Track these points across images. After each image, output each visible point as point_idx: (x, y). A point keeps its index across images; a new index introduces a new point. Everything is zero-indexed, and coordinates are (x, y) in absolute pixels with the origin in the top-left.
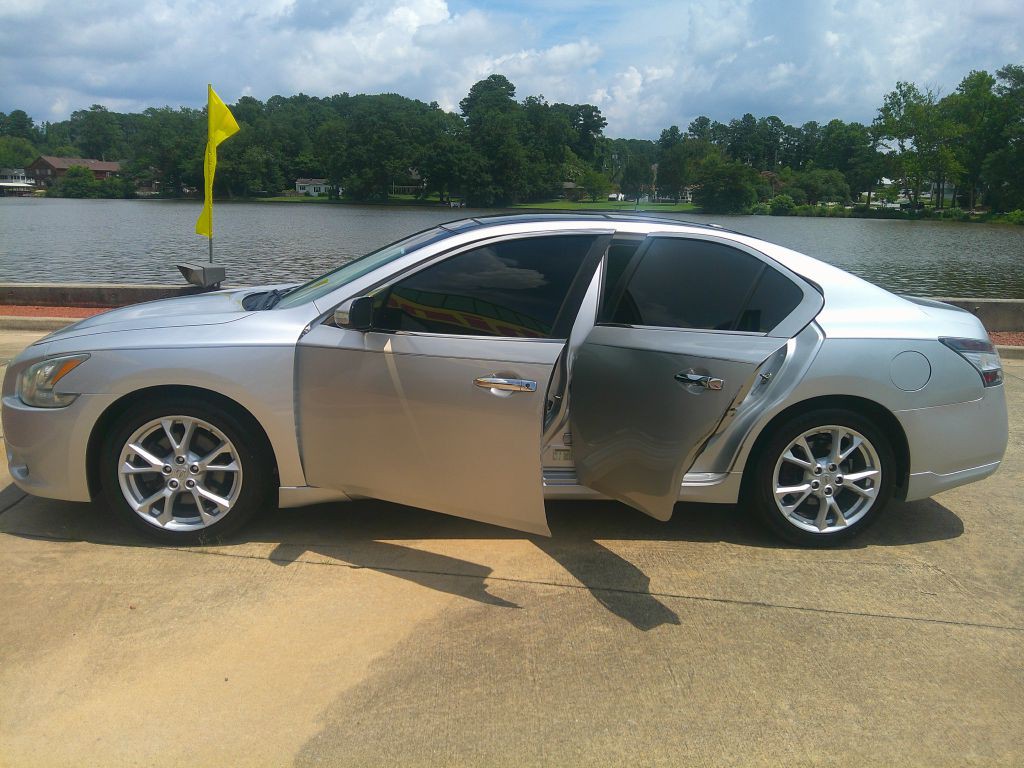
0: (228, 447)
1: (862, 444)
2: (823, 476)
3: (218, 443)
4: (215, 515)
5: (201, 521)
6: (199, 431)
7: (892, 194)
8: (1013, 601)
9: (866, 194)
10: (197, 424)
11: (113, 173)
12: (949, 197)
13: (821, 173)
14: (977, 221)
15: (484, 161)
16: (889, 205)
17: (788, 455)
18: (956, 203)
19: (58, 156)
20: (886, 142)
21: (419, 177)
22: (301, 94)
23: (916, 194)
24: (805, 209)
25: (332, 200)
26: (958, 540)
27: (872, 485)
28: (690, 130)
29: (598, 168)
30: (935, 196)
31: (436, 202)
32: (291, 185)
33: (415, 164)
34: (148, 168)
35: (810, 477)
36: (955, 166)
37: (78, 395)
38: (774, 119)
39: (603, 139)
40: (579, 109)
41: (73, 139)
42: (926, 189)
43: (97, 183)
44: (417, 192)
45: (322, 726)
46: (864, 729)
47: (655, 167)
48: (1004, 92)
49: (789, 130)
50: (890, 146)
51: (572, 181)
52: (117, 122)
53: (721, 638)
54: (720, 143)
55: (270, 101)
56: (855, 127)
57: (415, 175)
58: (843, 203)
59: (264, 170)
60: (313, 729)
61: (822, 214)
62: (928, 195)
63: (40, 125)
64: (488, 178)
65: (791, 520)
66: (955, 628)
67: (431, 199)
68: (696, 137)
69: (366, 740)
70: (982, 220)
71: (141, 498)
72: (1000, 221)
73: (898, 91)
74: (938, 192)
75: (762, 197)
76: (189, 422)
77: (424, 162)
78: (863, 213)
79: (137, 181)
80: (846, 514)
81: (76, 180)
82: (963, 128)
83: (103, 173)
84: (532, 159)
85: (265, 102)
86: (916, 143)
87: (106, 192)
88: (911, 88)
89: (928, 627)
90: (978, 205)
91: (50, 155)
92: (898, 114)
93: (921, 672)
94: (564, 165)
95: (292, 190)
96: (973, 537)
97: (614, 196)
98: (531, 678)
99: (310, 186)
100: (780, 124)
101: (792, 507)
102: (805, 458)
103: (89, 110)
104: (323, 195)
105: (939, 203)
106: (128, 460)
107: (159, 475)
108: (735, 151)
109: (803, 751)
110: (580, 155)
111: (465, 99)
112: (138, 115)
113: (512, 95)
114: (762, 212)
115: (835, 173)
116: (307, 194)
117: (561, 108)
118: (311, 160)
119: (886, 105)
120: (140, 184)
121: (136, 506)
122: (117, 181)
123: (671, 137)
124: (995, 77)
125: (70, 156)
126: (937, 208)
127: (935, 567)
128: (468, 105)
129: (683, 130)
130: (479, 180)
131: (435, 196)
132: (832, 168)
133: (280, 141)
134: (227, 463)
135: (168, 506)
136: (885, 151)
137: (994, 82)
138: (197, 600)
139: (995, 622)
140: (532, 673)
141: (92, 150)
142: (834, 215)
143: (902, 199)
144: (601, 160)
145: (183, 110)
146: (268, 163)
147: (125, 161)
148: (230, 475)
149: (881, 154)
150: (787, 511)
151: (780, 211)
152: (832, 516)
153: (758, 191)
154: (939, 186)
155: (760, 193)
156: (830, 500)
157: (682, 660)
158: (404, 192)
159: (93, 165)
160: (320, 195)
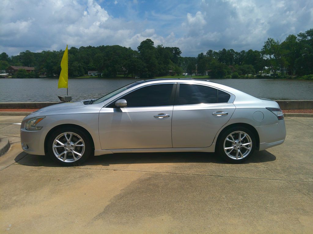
0: (81, 140)
1: (246, 136)
2: (237, 144)
3: (78, 139)
4: (77, 158)
5: (74, 160)
6: (74, 136)
7: (268, 72)
8: (285, 174)
9: (260, 71)
10: (73, 134)
11: (32, 71)
12: (285, 72)
13: (246, 66)
14: (294, 79)
15: (145, 65)
16: (267, 75)
17: (227, 139)
18: (288, 74)
19: (16, 66)
20: (266, 56)
21: (125, 70)
22: (90, 46)
23: (275, 71)
24: (242, 77)
25: (99, 77)
26: (274, 161)
27: (250, 147)
28: (207, 54)
29: (179, 66)
30: (281, 72)
31: (131, 77)
32: (86, 73)
33: (124, 66)
34: (43, 69)
35: (233, 145)
36: (286, 63)
37: (43, 127)
38: (232, 50)
39: (181, 57)
40: (173, 48)
41: (20, 61)
42: (278, 70)
43: (27, 74)
44: (125, 74)
45: (110, 203)
46: (243, 201)
47: (196, 65)
48: (300, 40)
49: (236, 53)
50: (266, 57)
51: (171, 70)
52: (34, 55)
53: (209, 183)
54: (216, 57)
55: (80, 48)
56: (256, 52)
57: (124, 69)
58: (253, 74)
59: (78, 69)
60: (108, 203)
61: (247, 78)
62: (279, 71)
63: (10, 57)
64: (147, 69)
65: (229, 156)
66: (269, 180)
67: (129, 76)
68: (209, 56)
69: (121, 205)
70: (295, 79)
71: (58, 154)
72: (300, 79)
73: (268, 41)
74: (282, 70)
75: (229, 73)
76: (71, 133)
77: (127, 65)
78: (260, 77)
79: (40, 73)
80: (244, 154)
81: (21, 73)
82: (288, 51)
83: (29, 70)
84: (160, 64)
85: (78, 48)
86: (274, 56)
87: (30, 76)
88: (272, 40)
89: (263, 180)
90: (294, 74)
91: (13, 65)
92: (269, 47)
93: (259, 189)
94: (169, 65)
95: (87, 74)
96: (278, 160)
97: (184, 74)
98: (161, 192)
99: (93, 73)
100: (234, 52)
101: (229, 153)
102: (232, 140)
103: (25, 52)
104: (96, 76)
105: (282, 74)
106: (55, 144)
107: (63, 148)
108: (220, 60)
109: (228, 205)
110: (174, 62)
111: (139, 46)
112: (40, 53)
113: (153, 45)
114: (229, 78)
115: (250, 66)
116: (91, 76)
117: (168, 48)
118: (92, 66)
119: (265, 45)
120: (41, 74)
121: (57, 156)
122: (34, 73)
123: (201, 56)
124: (296, 36)
125: (19, 66)
126: (282, 75)
127: (267, 167)
128: (140, 48)
129: (205, 54)
130: (144, 70)
131: (131, 75)
132: (250, 64)
133: (83, 60)
134: (81, 144)
135: (65, 156)
136: (266, 59)
137: (297, 38)
138: (75, 178)
139: (280, 179)
140: (161, 191)
141: (26, 64)
142: (251, 78)
143: (271, 73)
144: (180, 63)
145: (54, 51)
146: (79, 67)
147: (36, 67)
148: (82, 147)
149: (264, 59)
150: (228, 154)
151: (234, 77)
152: (240, 155)
153: (227, 72)
154: (282, 69)
155: (228, 72)
156: (239, 151)
157: (199, 188)
158: (121, 74)
159: (27, 68)
160: (95, 76)
